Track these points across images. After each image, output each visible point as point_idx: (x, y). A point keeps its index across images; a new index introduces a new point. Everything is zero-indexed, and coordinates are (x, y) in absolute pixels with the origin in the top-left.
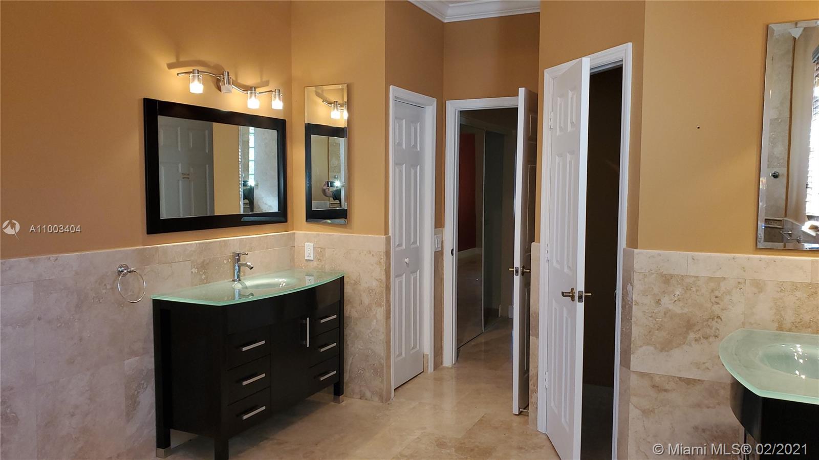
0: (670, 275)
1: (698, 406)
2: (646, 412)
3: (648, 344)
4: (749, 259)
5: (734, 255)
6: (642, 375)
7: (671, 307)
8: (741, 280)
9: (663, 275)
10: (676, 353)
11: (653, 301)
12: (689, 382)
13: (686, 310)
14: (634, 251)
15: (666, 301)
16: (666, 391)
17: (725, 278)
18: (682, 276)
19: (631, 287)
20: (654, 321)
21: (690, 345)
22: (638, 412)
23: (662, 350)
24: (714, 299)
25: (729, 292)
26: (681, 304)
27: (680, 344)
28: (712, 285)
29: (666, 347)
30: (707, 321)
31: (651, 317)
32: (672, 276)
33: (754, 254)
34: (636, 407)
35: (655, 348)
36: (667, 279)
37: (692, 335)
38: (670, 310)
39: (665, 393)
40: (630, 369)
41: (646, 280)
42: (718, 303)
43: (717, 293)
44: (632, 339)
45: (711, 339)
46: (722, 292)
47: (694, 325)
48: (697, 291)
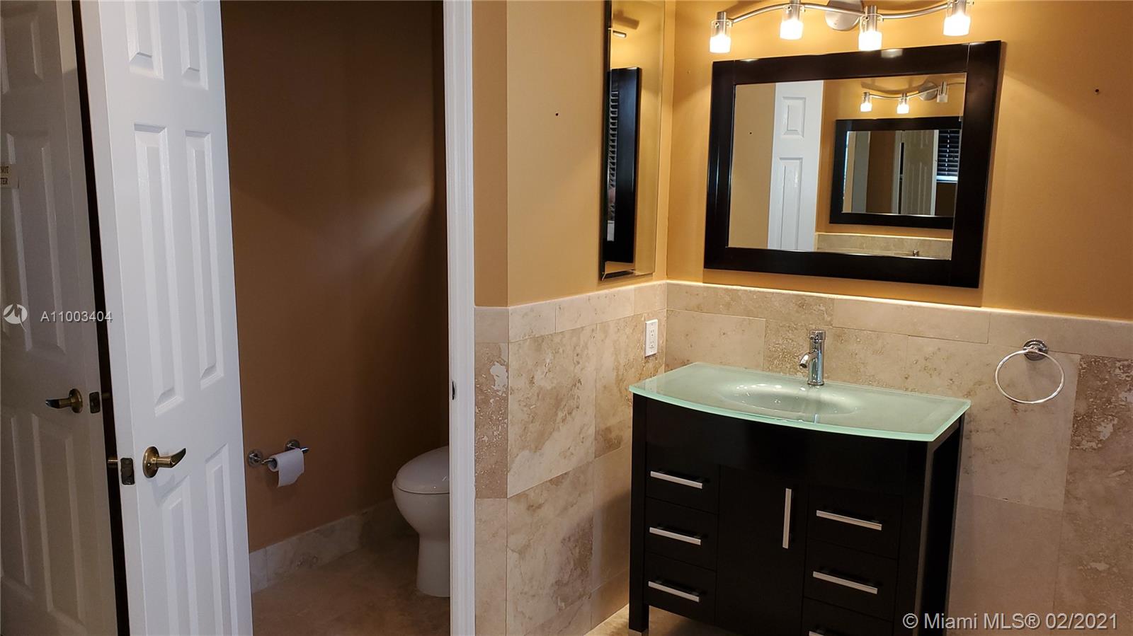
0: (542, 336)
1: (565, 509)
3: (523, 448)
4: (599, 298)
5: (588, 294)
6: (518, 497)
7: (543, 383)
8: (593, 327)
9: (535, 340)
10: (548, 447)
11: (527, 382)
13: (555, 383)
14: (506, 311)
15: (539, 376)
16: (540, 506)
17: (582, 328)
18: (551, 335)
19: (503, 368)
20: (529, 412)
21: (558, 430)
22: (516, 555)
23: (536, 449)
24: (575, 359)
25: (586, 347)
26: (550, 375)
27: (551, 433)
28: (574, 339)
29: (538, 445)
30: (571, 390)
31: (525, 406)
32: (543, 338)
33: (597, 290)
34: (513, 551)
35: (530, 450)
36: (539, 342)
37: (561, 415)
38: (542, 389)
39: (539, 511)
40: (505, 497)
41: (520, 351)
42: (578, 363)
43: (578, 350)
44: (509, 448)
45: (574, 413)
46: (581, 347)
47: (562, 400)
48: (563, 351)
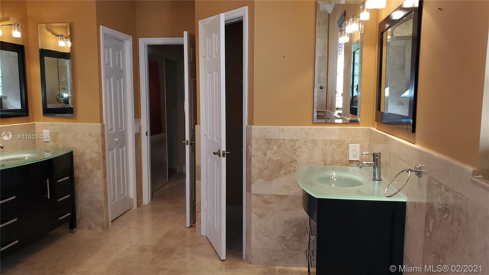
1: (287, 209)
2: (260, 216)
3: (260, 178)
4: (310, 129)
6: (258, 195)
7: (271, 157)
8: (306, 140)
9: (267, 140)
10: (275, 181)
11: (262, 154)
12: (282, 197)
13: (279, 158)
14: (251, 127)
15: (269, 154)
16: (270, 203)
17: (298, 140)
18: (277, 139)
19: (251, 147)
20: (263, 165)
21: (282, 177)
22: (256, 216)
23: (268, 180)
24: (293, 151)
25: (300, 147)
26: (276, 155)
27: (277, 177)
28: (292, 143)
30: (290, 163)
31: (261, 163)
32: (271, 140)
33: (312, 126)
34: (255, 214)
35: (264, 179)
36: (269, 142)
37: (282, 172)
38: (271, 158)
39: (270, 204)
40: (251, 193)
41: (258, 142)
42: (295, 153)
43: (294, 148)
44: (252, 176)
45: (292, 173)
46: (297, 147)
47: (284, 166)
48: (284, 147)
